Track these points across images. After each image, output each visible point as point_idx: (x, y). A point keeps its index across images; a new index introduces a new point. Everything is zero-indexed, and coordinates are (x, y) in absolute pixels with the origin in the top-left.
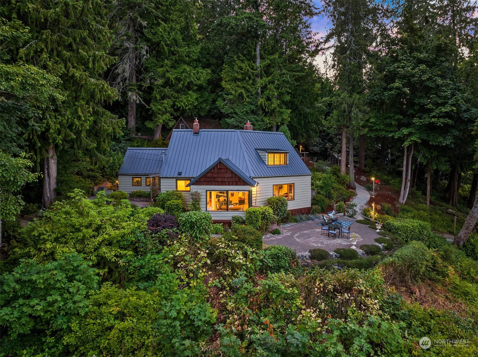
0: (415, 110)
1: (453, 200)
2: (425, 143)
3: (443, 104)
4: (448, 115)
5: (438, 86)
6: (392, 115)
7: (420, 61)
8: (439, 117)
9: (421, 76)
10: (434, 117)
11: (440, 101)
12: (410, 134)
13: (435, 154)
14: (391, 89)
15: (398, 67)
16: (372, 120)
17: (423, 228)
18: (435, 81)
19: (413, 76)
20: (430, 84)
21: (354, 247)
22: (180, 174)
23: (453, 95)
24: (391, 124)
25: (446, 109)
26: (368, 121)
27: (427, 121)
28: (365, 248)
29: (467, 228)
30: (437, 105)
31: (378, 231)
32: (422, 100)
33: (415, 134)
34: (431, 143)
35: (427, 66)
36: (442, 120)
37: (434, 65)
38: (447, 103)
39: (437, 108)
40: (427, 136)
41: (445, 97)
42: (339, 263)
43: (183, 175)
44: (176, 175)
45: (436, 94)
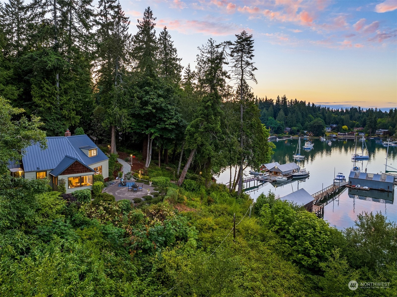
0: (156, 120)
1: (166, 161)
2: (161, 137)
3: (171, 119)
4: (173, 124)
5: (168, 109)
6: (143, 121)
7: (159, 96)
8: (170, 125)
9: (161, 104)
10: (167, 125)
11: (170, 117)
12: (155, 132)
13: (165, 141)
14: (145, 109)
15: (150, 99)
16: (134, 124)
17: (167, 180)
18: (167, 107)
19: (157, 103)
20: (166, 109)
21: (149, 195)
22: (38, 169)
23: (176, 114)
24: (143, 125)
25: (173, 121)
26: (130, 124)
27: (163, 126)
28: (154, 194)
29: (182, 177)
30: (169, 119)
31: (150, 185)
32: (160, 115)
33: (156, 132)
34: (164, 136)
35: (164, 98)
36: (171, 126)
37: (166, 97)
38: (173, 118)
39: (168, 120)
40: (162, 133)
41: (172, 115)
42: (147, 202)
43: (41, 169)
44: (36, 169)
45: (168, 113)
